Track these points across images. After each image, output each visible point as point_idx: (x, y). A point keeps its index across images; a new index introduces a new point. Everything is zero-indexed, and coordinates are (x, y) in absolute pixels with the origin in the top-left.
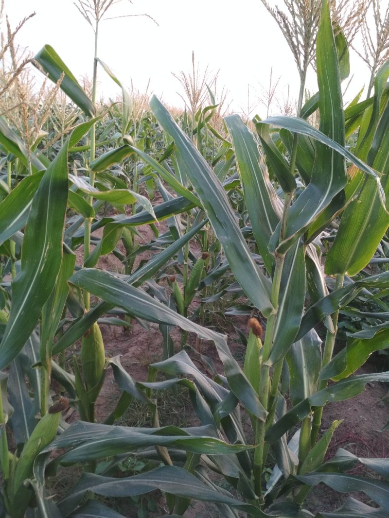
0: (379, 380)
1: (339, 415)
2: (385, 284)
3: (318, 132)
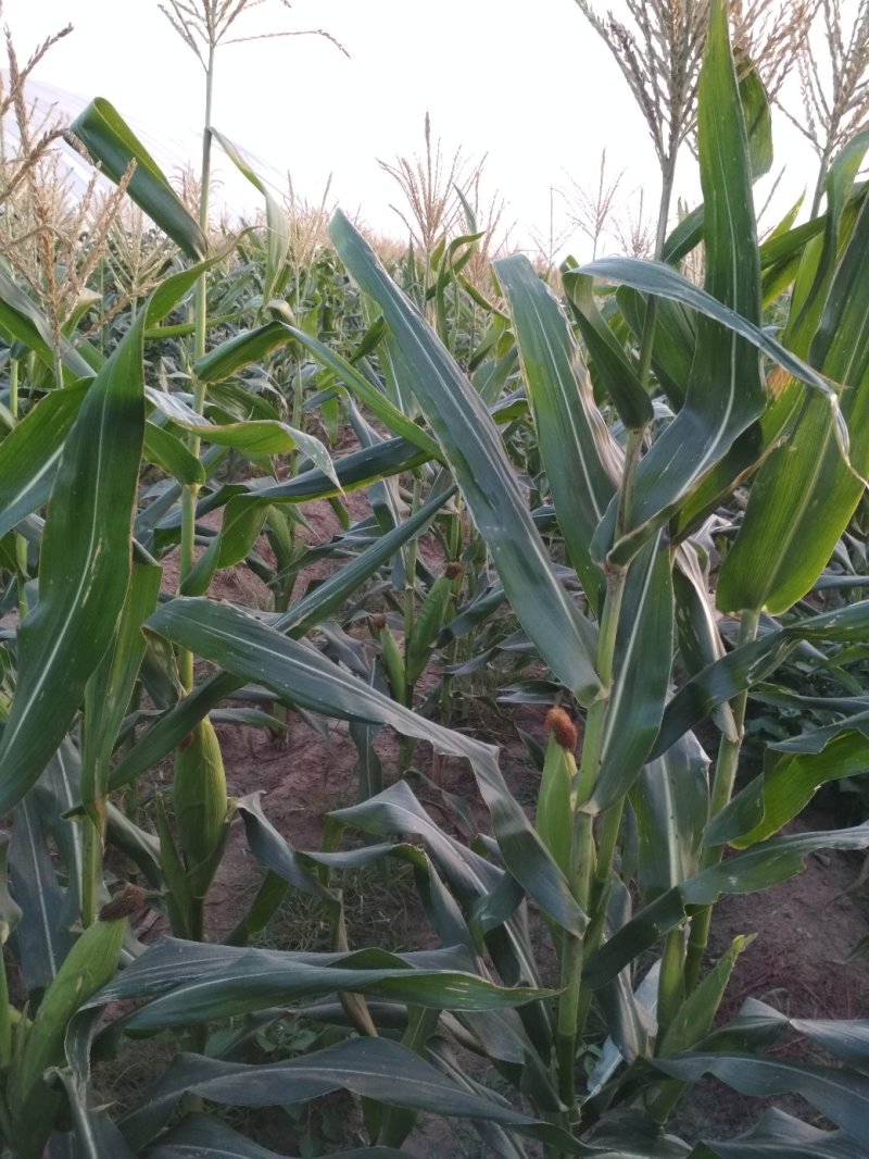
0: (837, 845)
1: (750, 925)
2: (851, 631)
3: (700, 293)
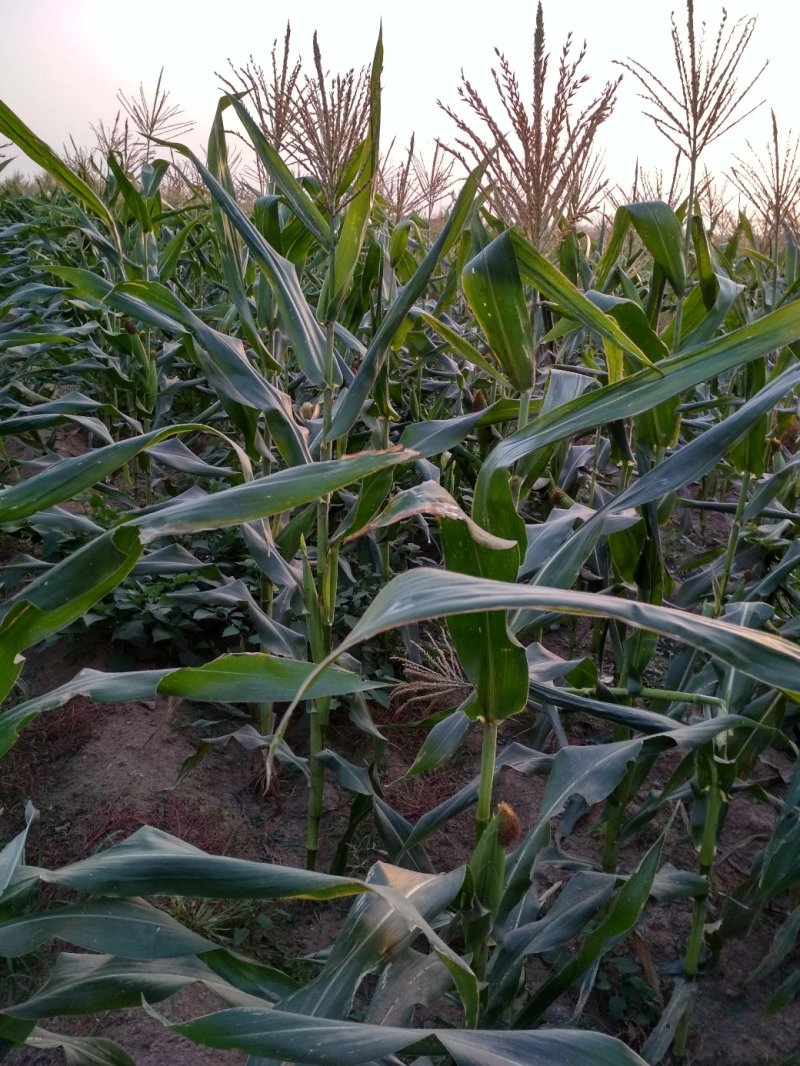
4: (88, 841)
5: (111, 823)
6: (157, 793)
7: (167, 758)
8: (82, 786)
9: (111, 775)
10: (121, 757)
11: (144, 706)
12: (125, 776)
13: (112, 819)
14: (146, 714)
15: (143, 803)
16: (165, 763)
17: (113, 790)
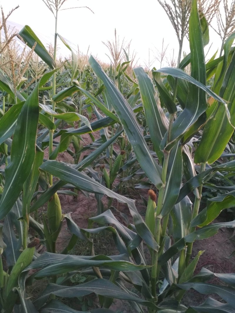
0: (226, 226)
1: (203, 248)
2: (230, 169)
3: (189, 77)
4: (202, 264)
5: (209, 262)
6: (223, 258)
7: (227, 248)
8: (201, 247)
9: (210, 247)
10: (213, 243)
11: (221, 230)
12: (214, 249)
13: (210, 261)
14: (222, 233)
15: (219, 259)
16: (226, 250)
17: (210, 252)
